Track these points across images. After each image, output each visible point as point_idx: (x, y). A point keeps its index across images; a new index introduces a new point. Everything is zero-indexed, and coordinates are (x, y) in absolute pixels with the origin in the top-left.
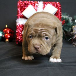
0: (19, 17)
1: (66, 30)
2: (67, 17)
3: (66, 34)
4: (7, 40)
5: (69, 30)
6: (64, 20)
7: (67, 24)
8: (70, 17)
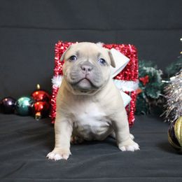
0: (57, 73)
1: (151, 95)
2: (153, 69)
3: (150, 104)
4: (38, 114)
5: (156, 95)
6: (147, 76)
7: (153, 84)
8: (158, 69)
